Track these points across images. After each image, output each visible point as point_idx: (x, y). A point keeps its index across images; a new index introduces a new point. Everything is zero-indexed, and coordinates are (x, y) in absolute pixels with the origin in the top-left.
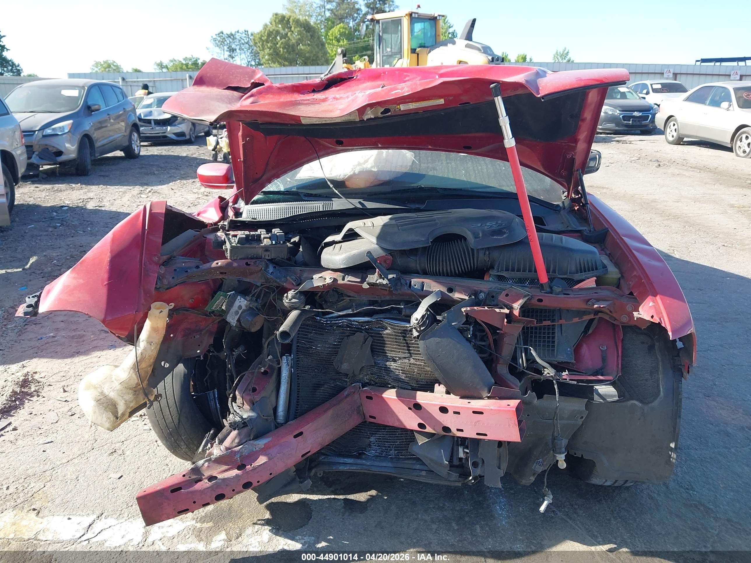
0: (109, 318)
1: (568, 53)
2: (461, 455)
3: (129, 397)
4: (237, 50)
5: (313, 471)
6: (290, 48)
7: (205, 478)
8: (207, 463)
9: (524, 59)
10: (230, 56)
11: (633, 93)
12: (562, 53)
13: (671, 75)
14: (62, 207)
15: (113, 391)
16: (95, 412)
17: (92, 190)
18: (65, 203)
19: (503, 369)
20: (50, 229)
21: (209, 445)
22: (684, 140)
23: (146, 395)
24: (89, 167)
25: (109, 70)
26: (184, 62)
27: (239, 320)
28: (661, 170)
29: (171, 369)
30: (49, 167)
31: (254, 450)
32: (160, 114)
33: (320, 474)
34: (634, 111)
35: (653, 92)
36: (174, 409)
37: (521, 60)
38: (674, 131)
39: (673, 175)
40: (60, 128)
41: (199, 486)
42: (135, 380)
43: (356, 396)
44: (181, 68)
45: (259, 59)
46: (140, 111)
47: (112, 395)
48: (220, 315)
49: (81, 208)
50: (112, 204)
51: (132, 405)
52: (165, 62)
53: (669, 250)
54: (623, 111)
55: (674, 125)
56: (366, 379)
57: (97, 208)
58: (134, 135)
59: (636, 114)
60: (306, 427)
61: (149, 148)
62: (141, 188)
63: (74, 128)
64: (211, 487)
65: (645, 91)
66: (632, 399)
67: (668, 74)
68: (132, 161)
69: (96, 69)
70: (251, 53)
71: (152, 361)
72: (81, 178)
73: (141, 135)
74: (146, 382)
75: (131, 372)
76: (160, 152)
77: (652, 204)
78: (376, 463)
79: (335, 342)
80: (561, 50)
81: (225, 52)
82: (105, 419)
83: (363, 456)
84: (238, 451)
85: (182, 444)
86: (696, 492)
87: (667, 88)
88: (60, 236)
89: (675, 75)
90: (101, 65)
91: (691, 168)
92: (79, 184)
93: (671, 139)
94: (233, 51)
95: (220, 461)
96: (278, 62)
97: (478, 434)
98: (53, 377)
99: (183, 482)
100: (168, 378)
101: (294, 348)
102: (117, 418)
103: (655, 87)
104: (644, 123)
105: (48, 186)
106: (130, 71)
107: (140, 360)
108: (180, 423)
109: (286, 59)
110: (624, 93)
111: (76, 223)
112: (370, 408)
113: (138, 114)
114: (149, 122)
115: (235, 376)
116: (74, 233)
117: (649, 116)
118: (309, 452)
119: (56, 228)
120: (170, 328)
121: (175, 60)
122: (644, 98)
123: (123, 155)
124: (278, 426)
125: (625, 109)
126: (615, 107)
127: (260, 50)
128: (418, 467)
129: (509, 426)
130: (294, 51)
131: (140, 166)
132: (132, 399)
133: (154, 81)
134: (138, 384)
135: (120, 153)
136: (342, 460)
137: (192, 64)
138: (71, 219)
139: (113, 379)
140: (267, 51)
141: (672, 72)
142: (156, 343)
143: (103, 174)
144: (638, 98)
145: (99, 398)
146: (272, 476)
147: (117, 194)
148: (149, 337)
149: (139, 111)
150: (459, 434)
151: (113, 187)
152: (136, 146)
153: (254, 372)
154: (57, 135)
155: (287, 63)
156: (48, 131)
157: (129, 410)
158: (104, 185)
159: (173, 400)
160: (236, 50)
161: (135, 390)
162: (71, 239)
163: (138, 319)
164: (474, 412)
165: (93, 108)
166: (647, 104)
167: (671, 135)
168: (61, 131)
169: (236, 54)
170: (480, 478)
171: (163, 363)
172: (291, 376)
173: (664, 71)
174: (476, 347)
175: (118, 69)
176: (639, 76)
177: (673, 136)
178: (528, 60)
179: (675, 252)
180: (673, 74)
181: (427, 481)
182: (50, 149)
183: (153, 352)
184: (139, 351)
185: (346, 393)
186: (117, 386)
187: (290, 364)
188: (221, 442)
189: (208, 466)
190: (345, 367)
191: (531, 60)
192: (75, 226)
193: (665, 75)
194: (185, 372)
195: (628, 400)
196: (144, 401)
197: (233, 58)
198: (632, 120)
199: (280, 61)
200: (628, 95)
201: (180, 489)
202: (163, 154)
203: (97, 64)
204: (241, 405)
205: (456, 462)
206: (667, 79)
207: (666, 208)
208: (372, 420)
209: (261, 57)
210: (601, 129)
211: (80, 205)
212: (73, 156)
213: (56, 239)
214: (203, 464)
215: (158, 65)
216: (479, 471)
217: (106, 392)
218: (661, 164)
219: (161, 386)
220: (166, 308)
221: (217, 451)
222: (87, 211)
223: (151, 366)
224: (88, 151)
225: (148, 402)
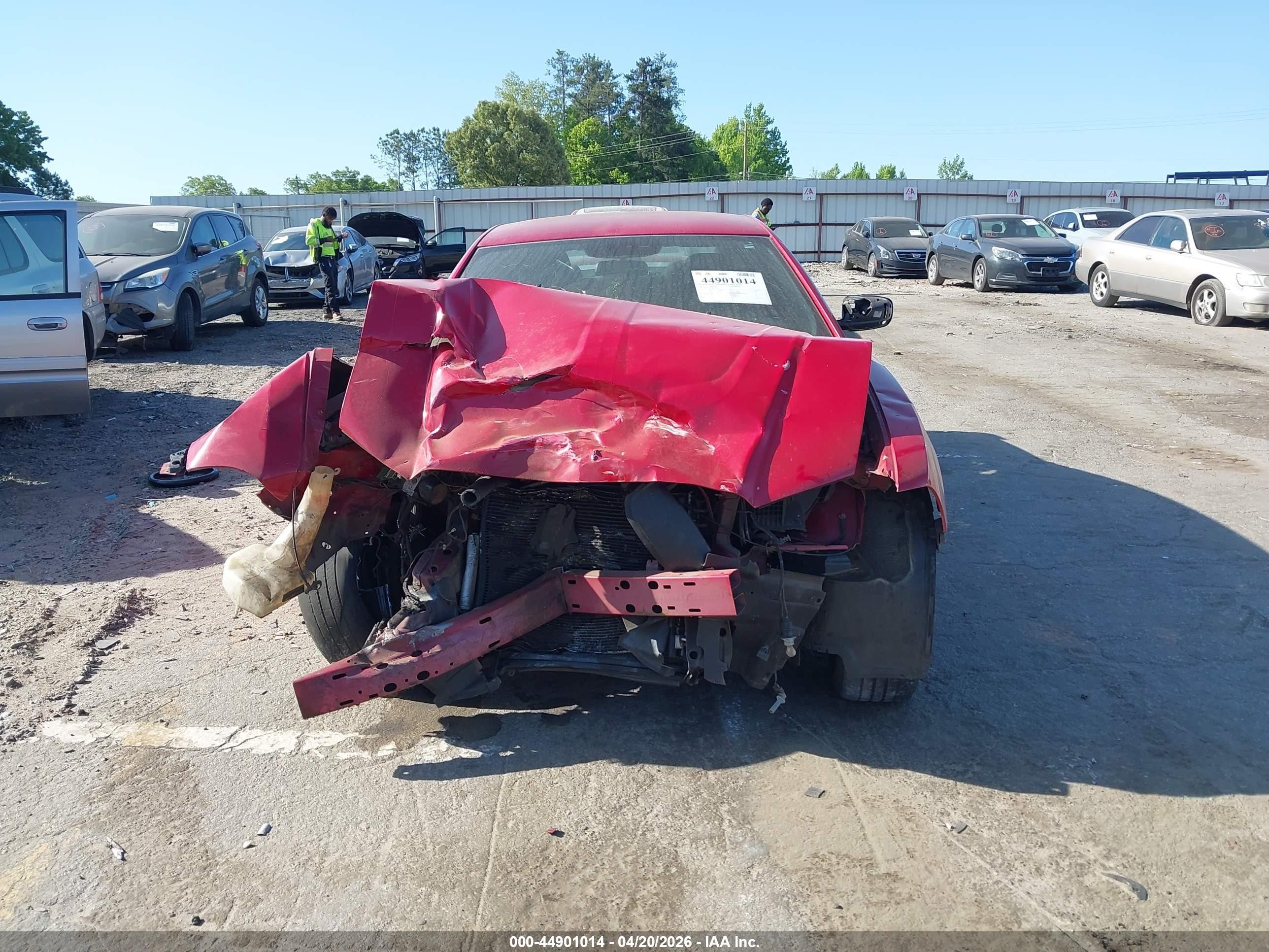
0: (268, 477)
1: (962, 163)
2: (678, 645)
3: (284, 577)
4: (421, 160)
5: (504, 669)
6: (507, 157)
7: (374, 666)
8: (376, 649)
9: (892, 173)
10: (409, 168)
11: (1046, 227)
12: (952, 163)
13: (1118, 200)
14: (155, 393)
15: (265, 570)
16: (243, 593)
17: (196, 371)
18: (159, 388)
19: (723, 539)
20: (141, 423)
21: (379, 632)
22: (1119, 300)
23: (304, 578)
24: (192, 337)
25: (212, 192)
26: (334, 179)
27: (417, 490)
28: (1073, 343)
29: (334, 552)
30: (133, 337)
31: (433, 636)
32: (297, 260)
33: (512, 674)
34: (1046, 256)
35: (1084, 226)
36: (335, 600)
37: (886, 176)
38: (1102, 286)
39: (1087, 351)
40: (150, 278)
41: (365, 673)
42: (291, 559)
43: (558, 582)
44: (329, 188)
45: (457, 174)
46: (268, 255)
47: (263, 575)
48: (396, 487)
49: (184, 396)
50: (228, 391)
51: (287, 586)
52: (304, 178)
53: (1045, 450)
54: (1028, 255)
55: (1103, 277)
56: (569, 562)
57: (206, 395)
58: (259, 291)
59: (1049, 260)
60: (495, 612)
61: (281, 312)
62: (271, 369)
63: (171, 278)
64: (381, 674)
65: (1071, 225)
66: (879, 577)
67: (1113, 198)
68: (255, 330)
69: (191, 190)
70: (443, 164)
71: (311, 538)
72: (180, 354)
73: (270, 291)
74: (303, 563)
75: (286, 550)
76: (298, 317)
77: (1042, 390)
78: (579, 659)
79: (533, 517)
80: (950, 160)
81: (402, 163)
82: (256, 601)
83: (565, 653)
84: (414, 636)
85: (344, 646)
86: (983, 711)
87: (1107, 221)
88: (155, 432)
89: (1125, 199)
90: (200, 184)
91: (1119, 340)
92: (177, 363)
93: (1099, 298)
94: (414, 162)
95: (391, 646)
96: (488, 179)
97: (691, 610)
98: (168, 594)
99: (348, 668)
100: (330, 562)
101: (483, 526)
102: (270, 600)
103: (1087, 218)
104: (1063, 273)
105: (130, 366)
106: (246, 192)
107: (298, 535)
108: (343, 619)
109: (499, 175)
110: (1033, 226)
111: (177, 415)
112: (574, 595)
113: (265, 258)
114: (281, 271)
115: (411, 558)
116: (175, 429)
117: (1070, 263)
118: (498, 642)
119: (149, 422)
120: (334, 503)
121: (320, 176)
122: (1064, 236)
123: (242, 321)
124: (461, 612)
125: (1031, 252)
126: (1015, 248)
127: (458, 160)
128: (629, 663)
129: (723, 596)
130: (512, 161)
131: (268, 338)
132: (288, 579)
133: (288, 208)
134: (294, 565)
135: (236, 319)
136: (538, 657)
137: (347, 182)
138: (170, 410)
139: (265, 557)
140: (469, 162)
141: (1119, 193)
142: (317, 516)
143: (211, 348)
144: (1054, 235)
145: (249, 577)
146: (453, 667)
147: (235, 376)
148: (309, 508)
149: (266, 255)
150: (671, 613)
151: (227, 367)
152: (261, 308)
153: (434, 550)
154: (147, 289)
155: (500, 181)
156: (133, 283)
157: (284, 593)
158: (214, 364)
159: (335, 590)
160: (419, 160)
161: (291, 571)
162: (172, 436)
163: (301, 479)
164: (686, 584)
165: (200, 249)
166: (1067, 245)
167: (1099, 292)
168: (152, 283)
169: (419, 166)
170: (699, 673)
171: (324, 544)
172: (479, 557)
173: (1105, 193)
174: (693, 516)
175: (227, 190)
176: (1065, 201)
177: (1102, 294)
178: (898, 175)
179: (1054, 454)
180: (1121, 197)
181: (638, 680)
182: (135, 310)
183: (314, 527)
184: (297, 525)
185: (544, 577)
186: (269, 565)
187: (478, 544)
188: (394, 626)
189: (377, 653)
190: (544, 546)
191: (902, 174)
192: (175, 420)
193: (1109, 200)
194: (350, 556)
195: (874, 578)
196: (301, 584)
197: (413, 172)
198: (1043, 270)
199: (491, 177)
200: (1039, 230)
201: (344, 675)
202: (303, 320)
203: (193, 182)
204: (418, 588)
205: (672, 654)
206: (1111, 205)
207: (1061, 396)
208: (576, 610)
209: (459, 169)
210: (995, 283)
211: (181, 391)
212: (169, 320)
213: (150, 436)
214: (371, 651)
215: (292, 183)
216: (697, 663)
217: (256, 571)
218: (1073, 335)
219: (320, 569)
220: (331, 474)
221: (388, 635)
222: (193, 399)
223: (310, 544)
224: (191, 313)
225: (306, 587)
